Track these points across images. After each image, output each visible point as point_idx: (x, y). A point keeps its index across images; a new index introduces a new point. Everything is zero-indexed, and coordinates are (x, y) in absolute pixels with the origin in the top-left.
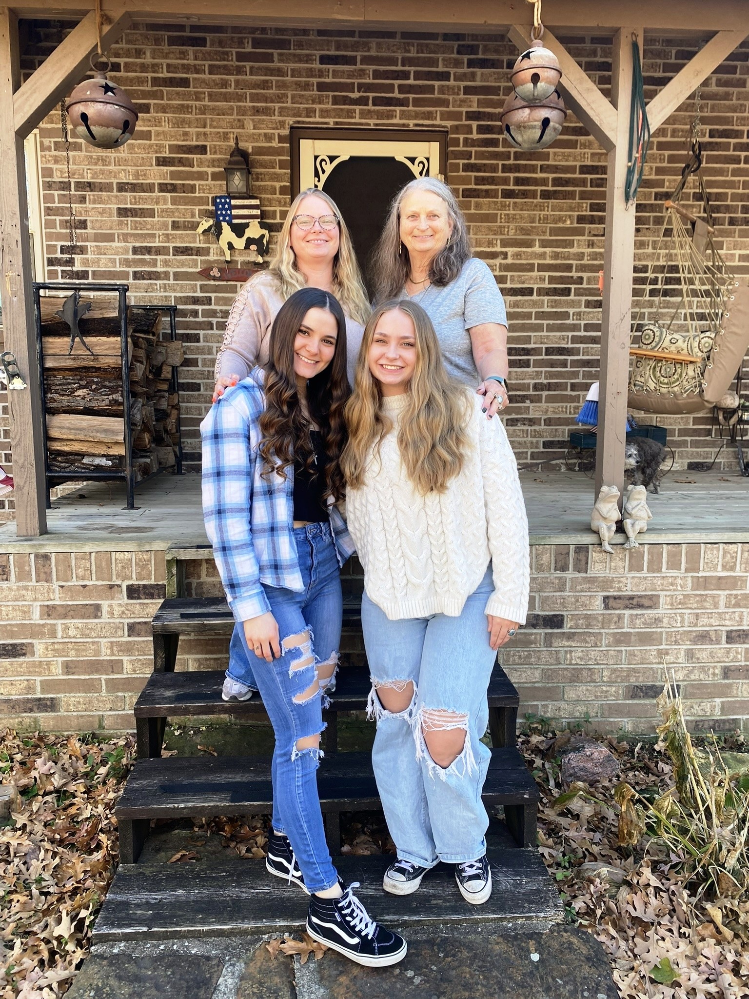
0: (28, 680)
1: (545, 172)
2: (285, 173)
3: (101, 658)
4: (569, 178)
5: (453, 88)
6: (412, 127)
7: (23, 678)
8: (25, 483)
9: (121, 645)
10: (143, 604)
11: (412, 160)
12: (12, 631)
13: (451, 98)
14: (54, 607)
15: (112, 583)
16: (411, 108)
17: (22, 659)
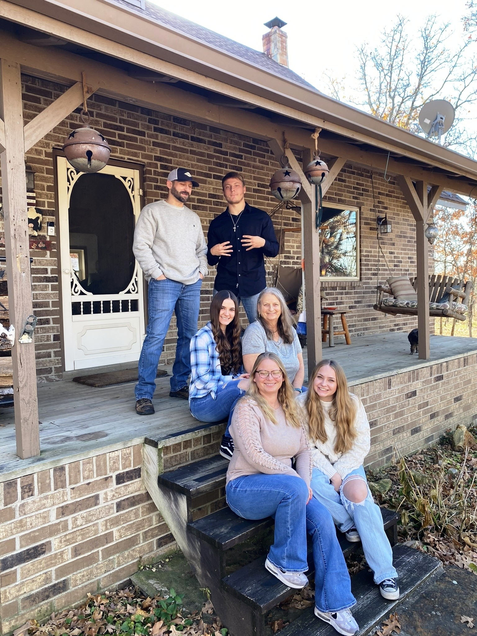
0: (46, 573)
1: (194, 195)
2: (51, 178)
3: (99, 535)
4: (204, 200)
5: (147, 141)
6: (126, 160)
7: (42, 573)
8: (30, 415)
9: (112, 521)
10: (126, 485)
11: (125, 178)
12: (35, 537)
13: (146, 146)
14: (67, 506)
15: (107, 476)
16: (125, 148)
17: (42, 557)
